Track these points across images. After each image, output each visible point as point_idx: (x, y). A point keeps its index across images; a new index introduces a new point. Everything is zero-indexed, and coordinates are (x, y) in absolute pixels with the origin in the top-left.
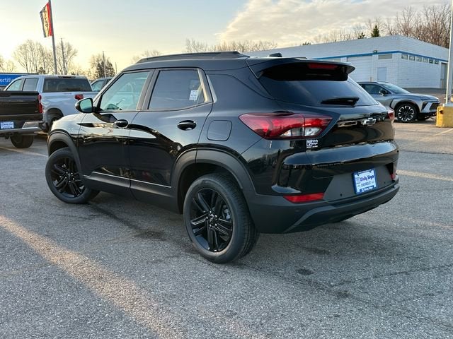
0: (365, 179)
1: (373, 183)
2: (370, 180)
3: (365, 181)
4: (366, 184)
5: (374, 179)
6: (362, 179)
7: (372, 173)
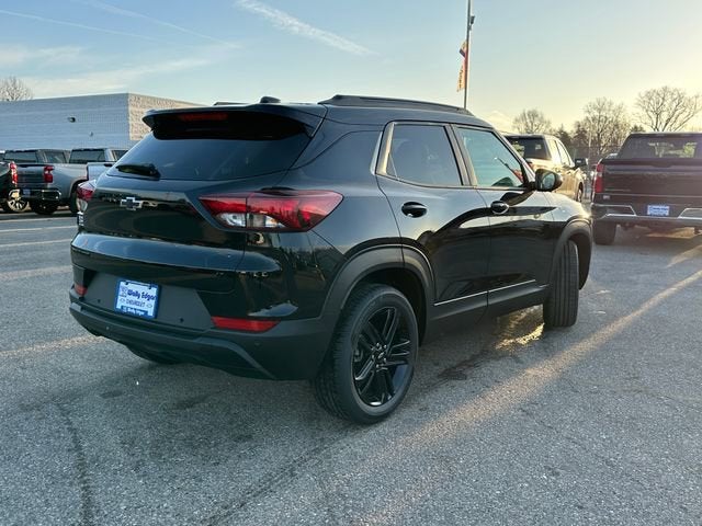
0: (137, 294)
1: (149, 308)
2: (145, 300)
3: (135, 298)
4: (136, 303)
5: (153, 302)
6: (130, 293)
7: (153, 292)
